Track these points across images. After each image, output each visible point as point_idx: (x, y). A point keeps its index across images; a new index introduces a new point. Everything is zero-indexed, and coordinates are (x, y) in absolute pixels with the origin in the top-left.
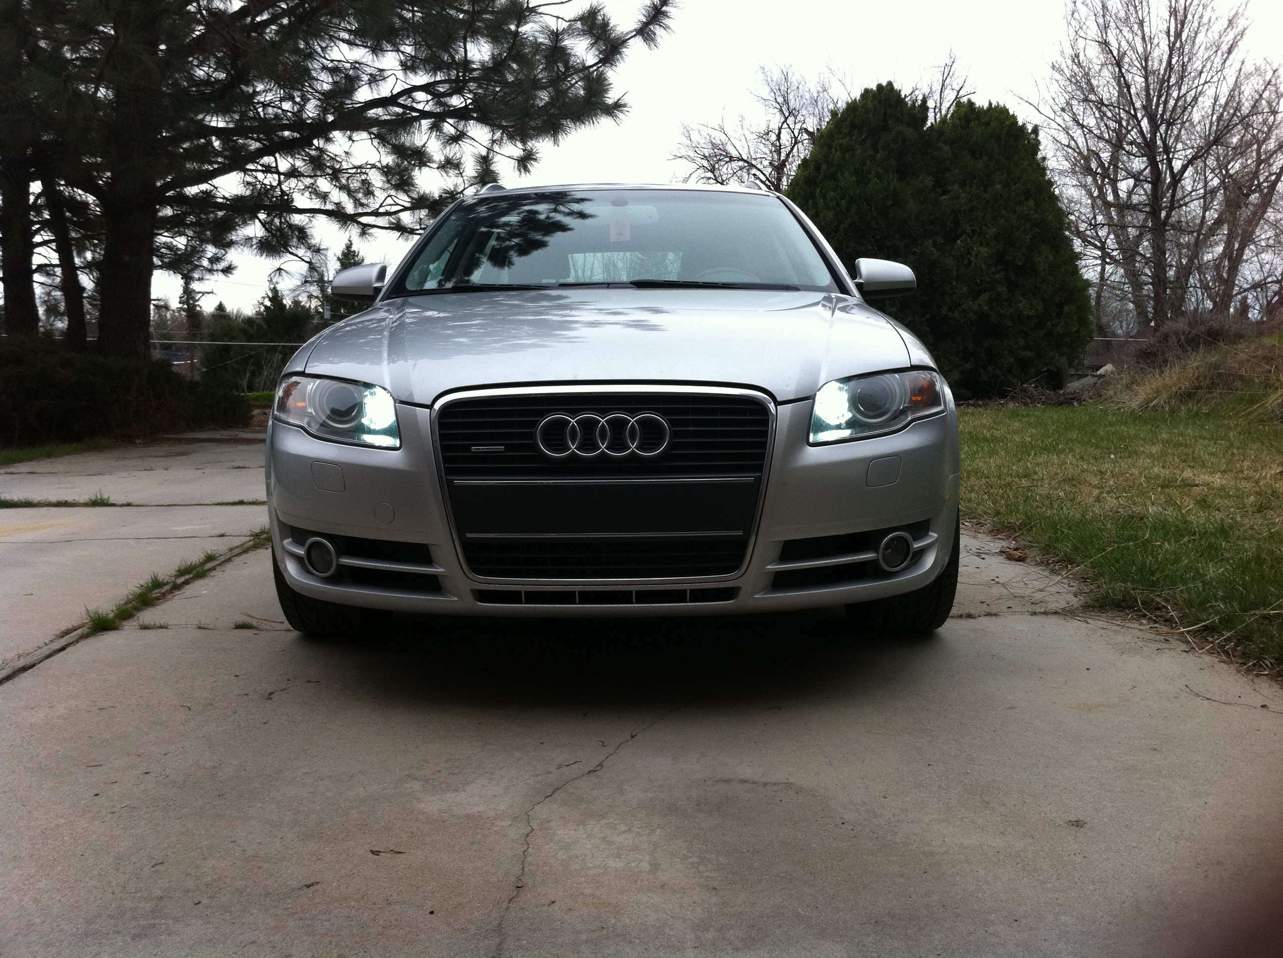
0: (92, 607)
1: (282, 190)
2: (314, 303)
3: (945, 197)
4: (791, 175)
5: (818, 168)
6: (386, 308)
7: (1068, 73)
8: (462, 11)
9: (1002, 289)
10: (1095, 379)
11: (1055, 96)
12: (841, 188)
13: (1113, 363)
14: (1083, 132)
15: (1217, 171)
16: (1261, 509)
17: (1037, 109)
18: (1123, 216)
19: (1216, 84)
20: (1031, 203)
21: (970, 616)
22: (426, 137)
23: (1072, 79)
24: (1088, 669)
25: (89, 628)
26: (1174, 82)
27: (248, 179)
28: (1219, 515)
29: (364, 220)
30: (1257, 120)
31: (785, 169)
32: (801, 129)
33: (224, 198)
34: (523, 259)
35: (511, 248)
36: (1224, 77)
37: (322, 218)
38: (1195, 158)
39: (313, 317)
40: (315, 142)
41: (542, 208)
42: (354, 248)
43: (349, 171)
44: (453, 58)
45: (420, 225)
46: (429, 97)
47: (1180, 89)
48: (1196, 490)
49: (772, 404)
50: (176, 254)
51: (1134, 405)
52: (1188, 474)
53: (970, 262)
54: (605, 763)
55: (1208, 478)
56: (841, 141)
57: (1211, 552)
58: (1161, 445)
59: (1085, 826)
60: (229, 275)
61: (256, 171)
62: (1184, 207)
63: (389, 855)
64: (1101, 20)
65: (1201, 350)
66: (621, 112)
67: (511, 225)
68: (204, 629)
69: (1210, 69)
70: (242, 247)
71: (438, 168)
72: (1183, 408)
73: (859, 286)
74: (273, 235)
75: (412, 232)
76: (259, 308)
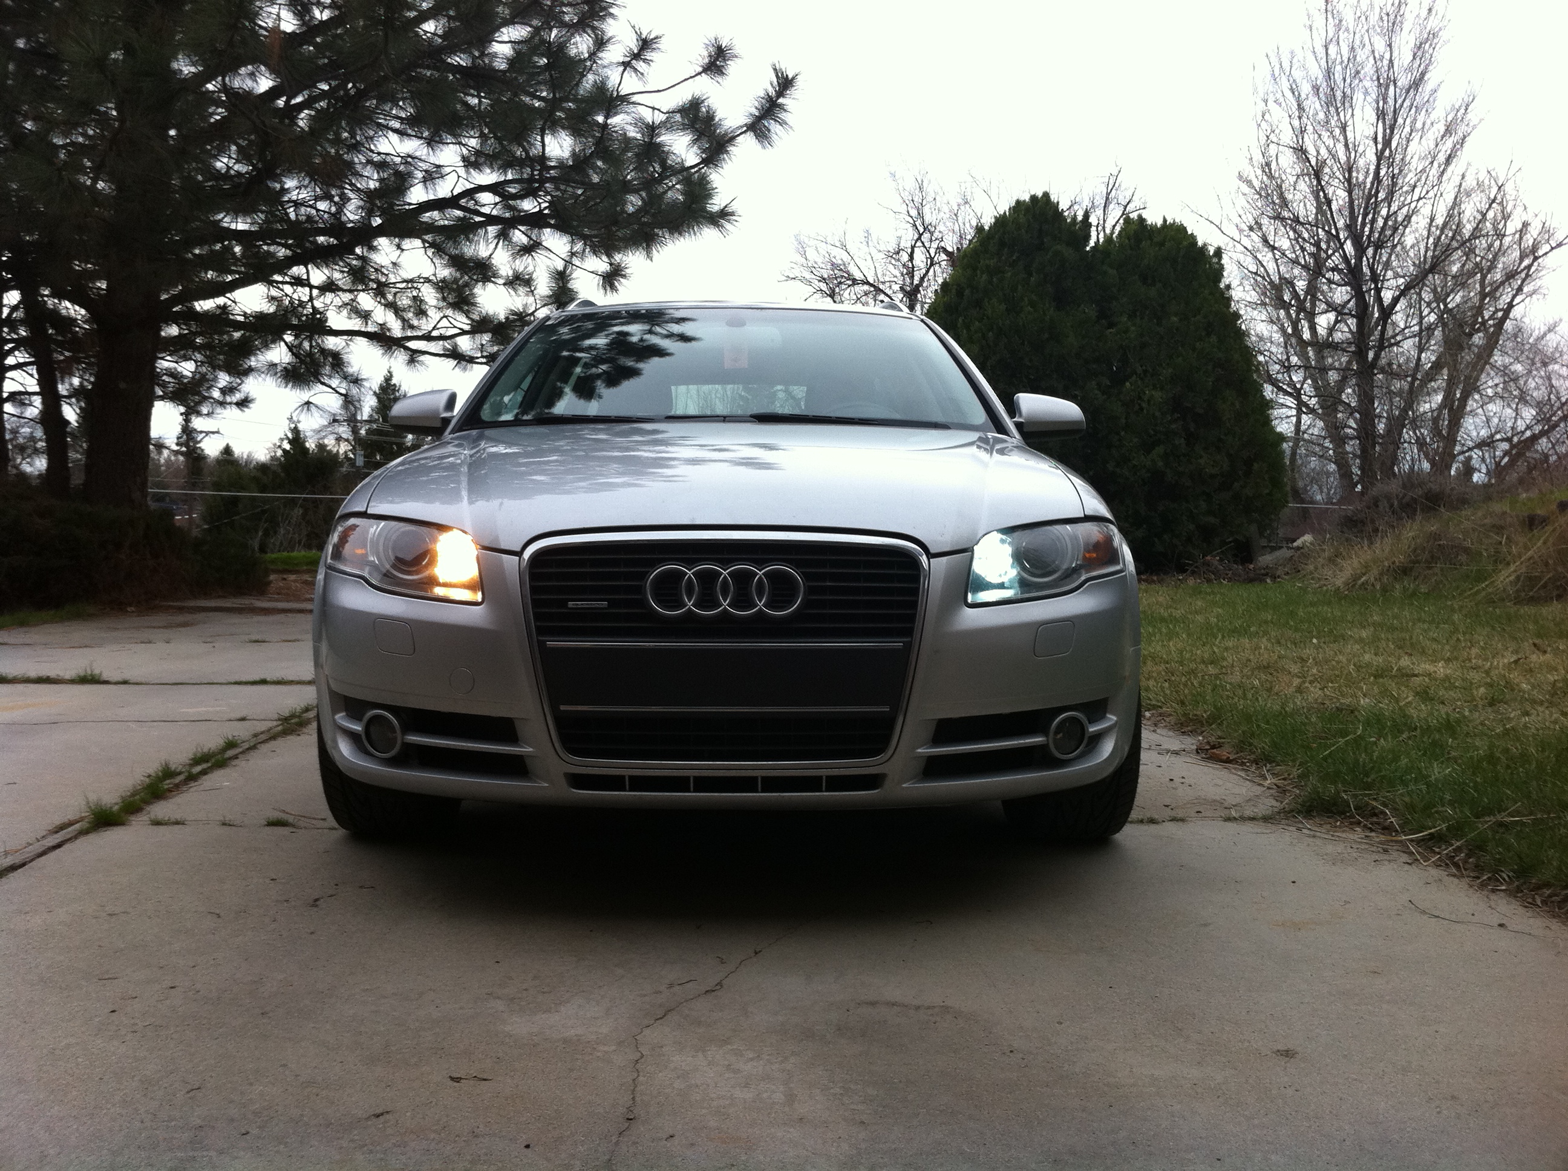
0: (93, 798)
1: (313, 307)
2: (344, 448)
3: (1111, 330)
4: (925, 303)
5: (960, 293)
6: (457, 442)
7: (1257, 184)
8: (540, 99)
9: (1181, 442)
10: (1289, 553)
11: (1241, 212)
12: (988, 318)
13: (1313, 531)
14: (1274, 254)
15: (1434, 305)
16: (1492, 703)
17: (1220, 229)
18: (1323, 357)
19: (1432, 200)
20: (1214, 339)
21: (1152, 821)
22: (492, 246)
23: (1263, 193)
24: (1294, 882)
25: (89, 822)
26: (1383, 197)
27: (274, 292)
28: (1443, 710)
29: (413, 345)
30: (1481, 244)
31: (919, 295)
32: (938, 248)
33: (245, 315)
34: (613, 391)
35: (598, 376)
36: (1441, 194)
37: (361, 341)
38: (1408, 287)
39: (341, 464)
40: (358, 250)
41: (635, 330)
42: (394, 381)
43: (398, 285)
44: (527, 153)
45: (482, 352)
46: (498, 199)
47: (1389, 206)
48: (1417, 680)
49: (924, 557)
50: (180, 383)
51: (1339, 582)
52: (1405, 662)
53: (1142, 409)
54: (724, 982)
55: (1428, 667)
56: (987, 262)
57: (1435, 751)
58: (1372, 629)
59: (1297, 1055)
60: (245, 409)
61: (283, 283)
62: (1395, 348)
63: (472, 1082)
64: (1296, 123)
65: (1419, 517)
66: (729, 221)
67: (597, 349)
68: (230, 825)
69: (1425, 184)
70: (263, 375)
71: (504, 284)
72: (1397, 587)
73: (1019, 426)
74: (302, 362)
75: (471, 360)
76: (275, 452)
